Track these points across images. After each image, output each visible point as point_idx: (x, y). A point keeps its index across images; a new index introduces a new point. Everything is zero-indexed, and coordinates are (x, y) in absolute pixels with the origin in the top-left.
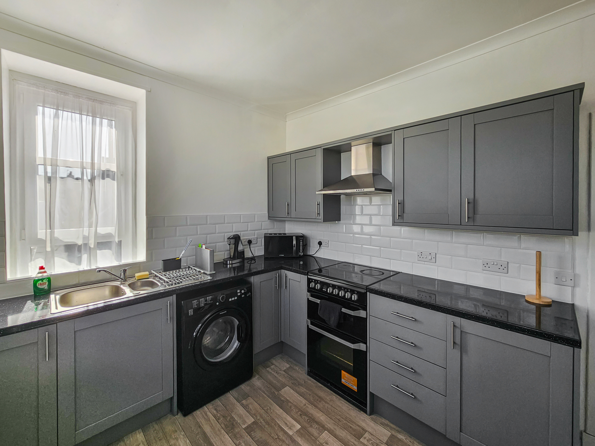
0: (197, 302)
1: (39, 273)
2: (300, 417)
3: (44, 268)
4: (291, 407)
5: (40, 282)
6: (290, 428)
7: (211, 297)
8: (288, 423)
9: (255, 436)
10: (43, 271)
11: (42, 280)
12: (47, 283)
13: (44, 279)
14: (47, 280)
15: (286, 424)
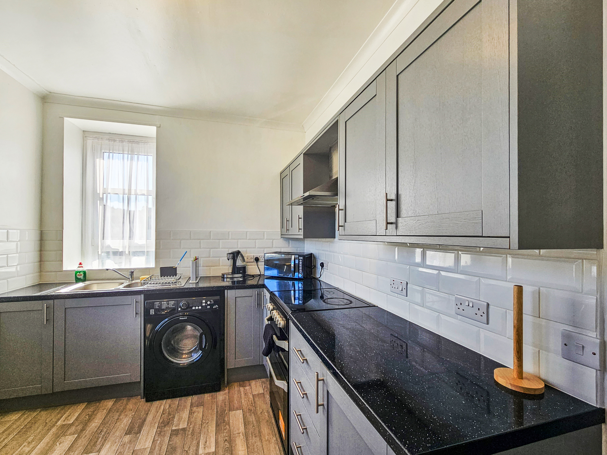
0: (159, 304)
1: (79, 267)
2: (222, 442)
3: (82, 264)
4: (225, 429)
5: (78, 273)
6: (205, 448)
7: (174, 302)
8: (208, 442)
9: (173, 440)
10: (80, 265)
11: (80, 272)
12: (83, 275)
13: (81, 272)
14: (83, 272)
15: (206, 442)
